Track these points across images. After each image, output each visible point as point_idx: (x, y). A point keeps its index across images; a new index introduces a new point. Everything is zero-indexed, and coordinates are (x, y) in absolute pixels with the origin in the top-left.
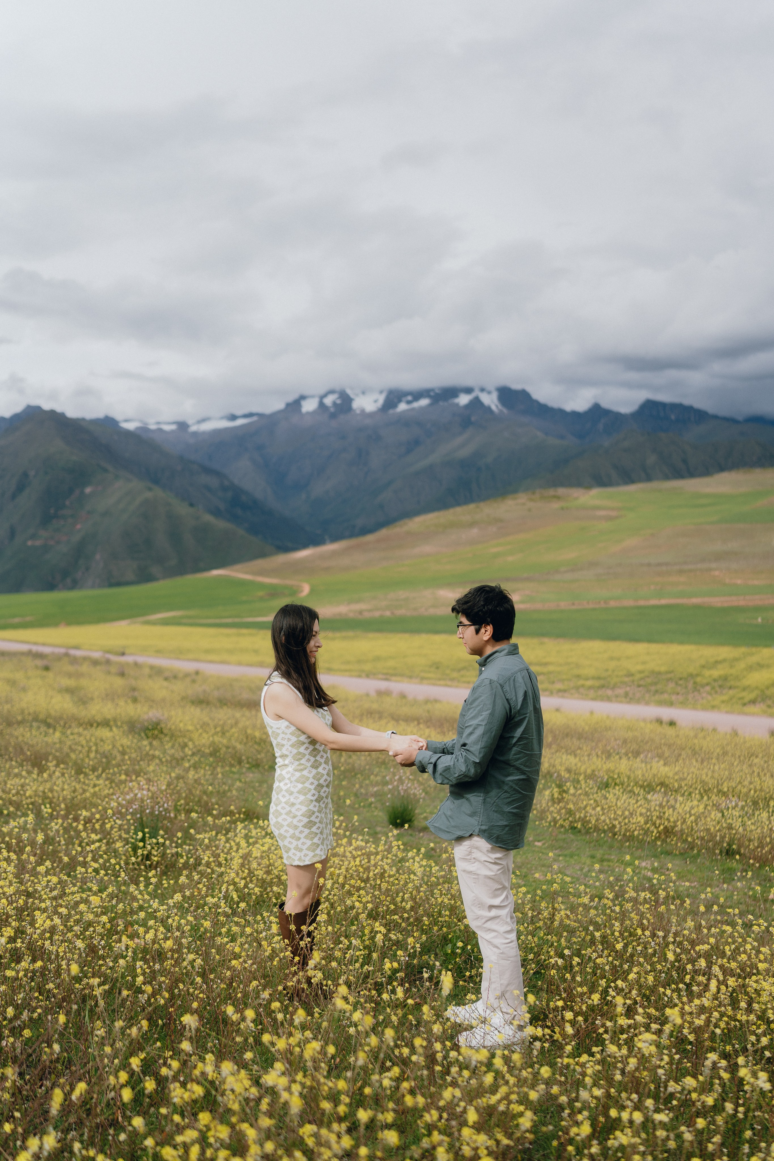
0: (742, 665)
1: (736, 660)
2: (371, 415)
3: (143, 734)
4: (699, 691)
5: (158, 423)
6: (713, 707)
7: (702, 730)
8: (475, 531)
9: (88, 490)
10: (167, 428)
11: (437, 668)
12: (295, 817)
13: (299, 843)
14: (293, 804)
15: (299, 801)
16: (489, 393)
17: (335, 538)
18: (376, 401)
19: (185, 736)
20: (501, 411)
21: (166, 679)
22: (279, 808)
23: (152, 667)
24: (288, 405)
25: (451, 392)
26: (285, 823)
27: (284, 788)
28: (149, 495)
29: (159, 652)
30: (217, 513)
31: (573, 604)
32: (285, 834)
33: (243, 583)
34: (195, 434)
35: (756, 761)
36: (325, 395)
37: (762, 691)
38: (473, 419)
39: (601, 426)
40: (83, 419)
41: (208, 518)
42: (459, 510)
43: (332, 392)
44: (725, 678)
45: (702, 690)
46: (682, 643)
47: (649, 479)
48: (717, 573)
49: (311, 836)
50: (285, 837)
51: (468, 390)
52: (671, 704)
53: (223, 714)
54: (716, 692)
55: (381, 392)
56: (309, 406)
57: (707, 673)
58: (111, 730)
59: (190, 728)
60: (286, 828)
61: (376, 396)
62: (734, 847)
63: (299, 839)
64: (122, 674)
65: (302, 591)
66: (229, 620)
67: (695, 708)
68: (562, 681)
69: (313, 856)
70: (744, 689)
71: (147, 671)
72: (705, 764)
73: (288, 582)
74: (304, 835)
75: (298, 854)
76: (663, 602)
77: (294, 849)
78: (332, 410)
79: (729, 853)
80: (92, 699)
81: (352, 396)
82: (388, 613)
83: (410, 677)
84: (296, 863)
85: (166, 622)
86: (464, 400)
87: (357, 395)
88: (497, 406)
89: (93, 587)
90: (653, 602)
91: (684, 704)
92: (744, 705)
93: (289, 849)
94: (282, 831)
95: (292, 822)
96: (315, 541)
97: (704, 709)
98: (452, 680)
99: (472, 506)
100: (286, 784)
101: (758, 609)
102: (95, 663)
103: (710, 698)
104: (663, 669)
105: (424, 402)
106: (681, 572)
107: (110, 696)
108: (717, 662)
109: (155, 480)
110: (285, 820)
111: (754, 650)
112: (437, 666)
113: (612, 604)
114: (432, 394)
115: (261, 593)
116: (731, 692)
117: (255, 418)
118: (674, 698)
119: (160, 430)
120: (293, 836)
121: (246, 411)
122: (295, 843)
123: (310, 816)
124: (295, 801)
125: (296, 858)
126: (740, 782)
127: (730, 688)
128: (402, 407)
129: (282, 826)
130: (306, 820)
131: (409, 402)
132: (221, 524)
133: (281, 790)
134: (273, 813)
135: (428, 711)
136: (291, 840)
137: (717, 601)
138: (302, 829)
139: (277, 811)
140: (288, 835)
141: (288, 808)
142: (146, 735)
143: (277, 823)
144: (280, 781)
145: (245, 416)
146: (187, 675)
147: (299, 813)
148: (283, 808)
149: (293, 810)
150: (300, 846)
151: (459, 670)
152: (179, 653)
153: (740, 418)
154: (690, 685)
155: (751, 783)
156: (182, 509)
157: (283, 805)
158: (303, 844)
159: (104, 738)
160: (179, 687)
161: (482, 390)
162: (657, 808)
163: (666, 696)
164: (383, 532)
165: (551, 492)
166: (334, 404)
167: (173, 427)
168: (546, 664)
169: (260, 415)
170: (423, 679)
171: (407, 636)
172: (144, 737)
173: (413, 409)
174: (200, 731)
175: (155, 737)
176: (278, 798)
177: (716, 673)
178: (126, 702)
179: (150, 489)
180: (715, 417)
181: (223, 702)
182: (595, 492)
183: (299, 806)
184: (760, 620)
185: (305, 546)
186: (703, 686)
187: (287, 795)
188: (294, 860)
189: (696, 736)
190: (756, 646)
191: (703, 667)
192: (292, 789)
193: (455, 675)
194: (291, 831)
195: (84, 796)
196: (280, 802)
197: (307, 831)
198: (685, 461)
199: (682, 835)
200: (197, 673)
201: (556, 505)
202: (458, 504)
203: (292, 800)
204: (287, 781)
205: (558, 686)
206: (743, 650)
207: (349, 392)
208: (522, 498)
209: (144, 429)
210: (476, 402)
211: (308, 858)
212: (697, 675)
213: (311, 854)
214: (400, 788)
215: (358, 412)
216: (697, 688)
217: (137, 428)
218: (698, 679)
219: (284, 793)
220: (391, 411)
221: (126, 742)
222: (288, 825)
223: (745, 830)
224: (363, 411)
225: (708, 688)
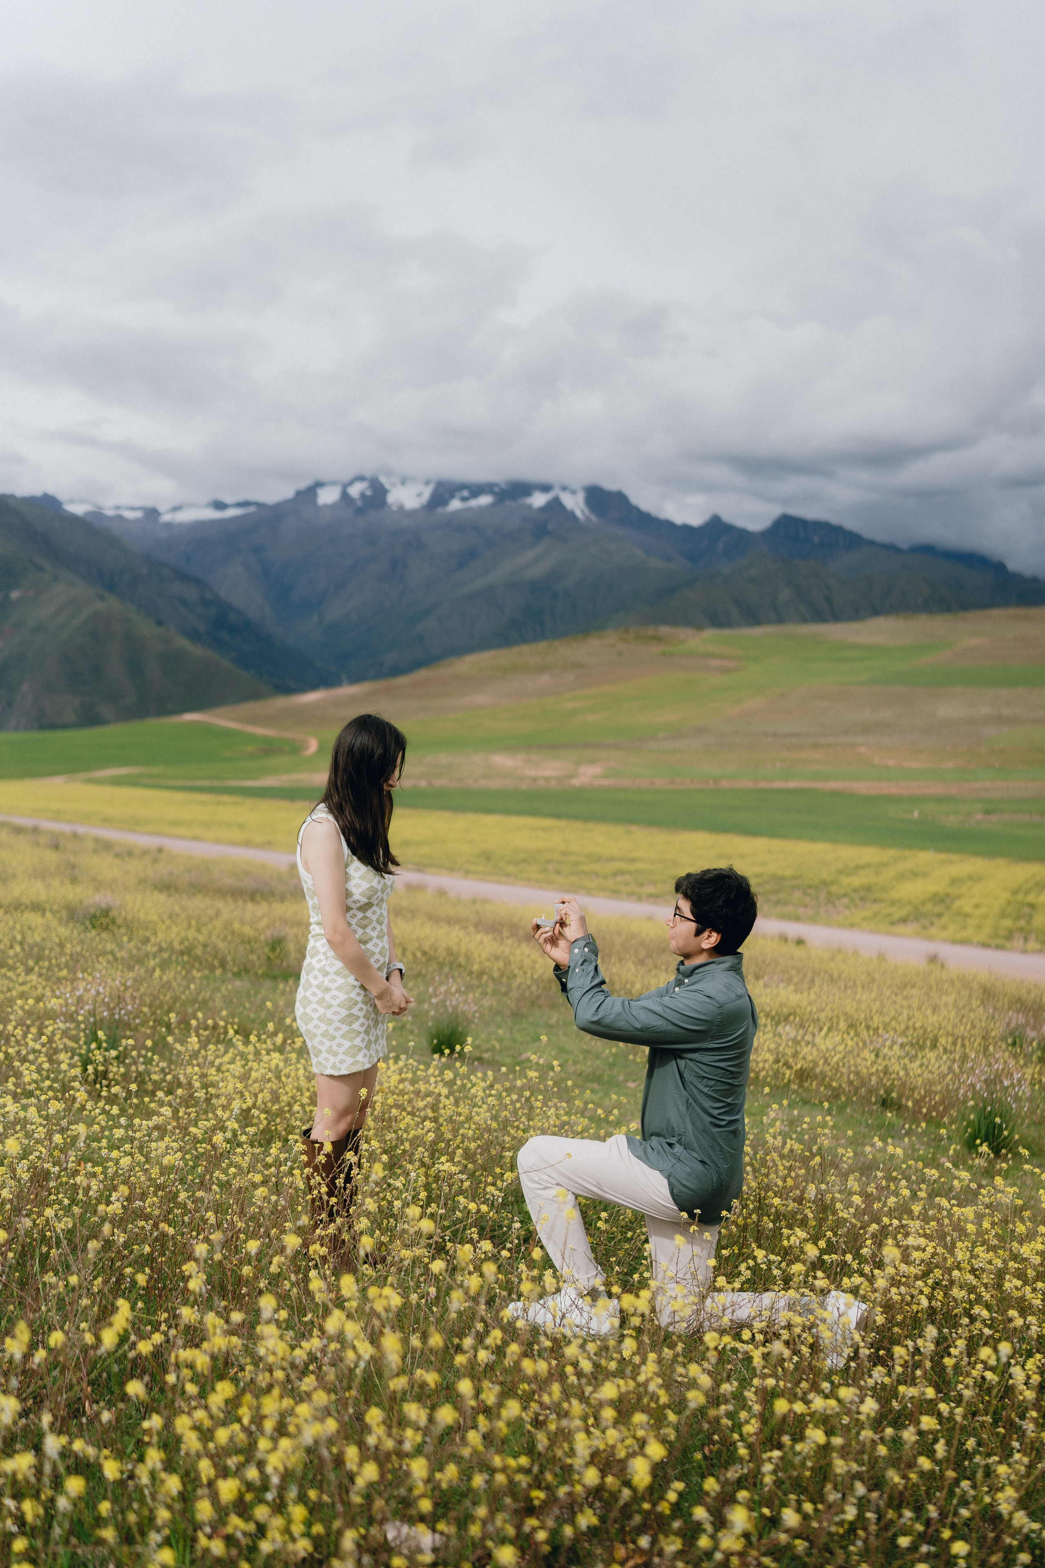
0: (890, 872)
1: (884, 865)
2: (413, 513)
3: (88, 923)
4: (833, 903)
5: (118, 508)
6: (852, 926)
7: (839, 951)
8: (545, 679)
9: (15, 595)
10: (130, 515)
11: (488, 859)
12: (329, 1007)
13: (334, 1045)
14: (327, 990)
15: (336, 985)
16: (574, 492)
17: (356, 678)
18: (419, 495)
19: (146, 928)
20: (588, 519)
21: (117, 855)
22: (308, 994)
23: (97, 840)
24: (299, 493)
25: (521, 489)
26: (315, 1016)
27: (317, 966)
28: (100, 606)
29: (107, 821)
30: (194, 636)
31: (673, 782)
32: (315, 1031)
33: (226, 733)
34: (168, 526)
35: (914, 992)
36: (351, 483)
37: (917, 908)
38: (550, 527)
39: (720, 547)
40: (12, 497)
41: (183, 643)
42: (525, 648)
43: (360, 478)
44: (868, 888)
45: (837, 902)
46: (813, 839)
47: (780, 620)
48: (863, 750)
49: (351, 1035)
50: (315, 1035)
51: (546, 488)
52: (797, 919)
53: (198, 904)
54: (856, 906)
55: (427, 483)
56: (328, 497)
57: (845, 880)
58: (44, 915)
59: (155, 918)
60: (316, 1022)
61: (419, 488)
62: (894, 1095)
63: (333, 1038)
64: (56, 847)
65: (308, 748)
66: (206, 783)
67: (828, 924)
68: (654, 883)
69: (352, 1064)
70: (893, 903)
71: (90, 845)
72: (849, 992)
73: (290, 735)
74: (340, 1033)
75: (332, 1059)
76: (792, 785)
77: (327, 1051)
78: (359, 503)
79: (885, 1103)
80: (14, 876)
81: (387, 486)
82: (423, 783)
83: (451, 869)
84: (329, 1072)
85: (117, 782)
86: (539, 500)
87: (394, 485)
88: (583, 511)
89: (17, 728)
90: (778, 784)
91: (814, 920)
92: (892, 923)
93: (320, 1052)
94: (311, 1027)
95: (324, 1014)
96: (327, 681)
97: (840, 926)
98: (508, 875)
99: (543, 645)
100: (320, 961)
101: (914, 800)
102: (18, 830)
103: (847, 913)
104: (788, 873)
105: (485, 500)
106: (816, 746)
107: (41, 874)
108: (858, 867)
109: (111, 588)
110: (315, 1010)
111: (906, 853)
112: (487, 856)
113: (724, 784)
114: (496, 489)
115: (250, 748)
116: (876, 907)
117: (252, 509)
118: (801, 911)
119: (120, 518)
120: (325, 1034)
121: (241, 497)
122: (328, 1043)
123: (351, 1008)
124: (330, 985)
125: (329, 1065)
126: (894, 1018)
127: (875, 901)
128: (455, 505)
129: (311, 1019)
130: (344, 1012)
131: (464, 499)
132: (199, 651)
133: (313, 969)
134: (301, 1002)
135: (477, 913)
136: (322, 1039)
137: (861, 787)
138: (339, 1025)
139: (305, 997)
140: (318, 1032)
141: (320, 994)
142: (92, 924)
143: (305, 1014)
144: (312, 957)
145: (239, 505)
146: (145, 852)
147: (335, 1003)
148: (314, 994)
149: (328, 997)
150: (334, 1048)
151: (517, 863)
152: (134, 824)
153: (904, 546)
154: (823, 895)
155: (909, 1018)
156: (145, 628)
157: (314, 989)
158: (340, 1045)
159: (33, 925)
160: (135, 867)
161: (564, 489)
162: (790, 1043)
163: (790, 909)
164: (422, 674)
165: (650, 631)
166: (363, 495)
167: (139, 514)
168: (633, 860)
169: (261, 506)
170: (467, 872)
171: (447, 815)
172: (90, 927)
173: (470, 509)
174: (168, 922)
175: (106, 928)
176: (308, 980)
177: (857, 881)
178: (62, 882)
179: (102, 598)
180: (872, 543)
181: (198, 888)
182: (710, 633)
183: (336, 993)
184: (916, 814)
185: (313, 687)
186: (839, 897)
187: (320, 976)
188: (326, 1067)
189: (833, 958)
190: (910, 847)
191: (840, 872)
192: (328, 968)
193: (511, 869)
194: (323, 1027)
195: (9, 995)
196: (311, 985)
197: (345, 1028)
198: (828, 599)
199: (824, 1079)
200: (160, 850)
201: (656, 649)
202: (524, 640)
203: (326, 983)
204: (322, 957)
205: (650, 889)
206: (892, 852)
207: (383, 480)
208: (611, 637)
209: (98, 515)
210: (555, 505)
211: (345, 1066)
212: (832, 883)
213: (350, 1060)
214: (448, 1003)
215: (395, 508)
216: (831, 899)
217: (88, 513)
218: (834, 888)
219: (316, 972)
220: (440, 510)
221: (63, 931)
222: (319, 1019)
223: (907, 1074)
224: (401, 507)
225: (845, 901)
